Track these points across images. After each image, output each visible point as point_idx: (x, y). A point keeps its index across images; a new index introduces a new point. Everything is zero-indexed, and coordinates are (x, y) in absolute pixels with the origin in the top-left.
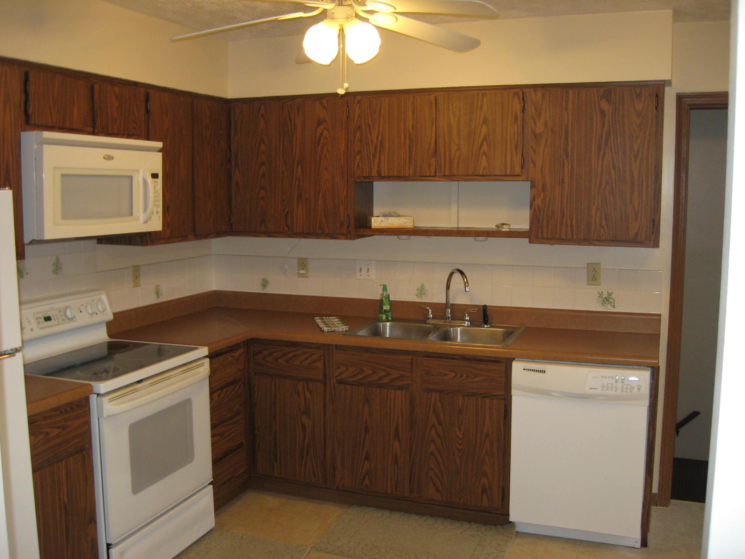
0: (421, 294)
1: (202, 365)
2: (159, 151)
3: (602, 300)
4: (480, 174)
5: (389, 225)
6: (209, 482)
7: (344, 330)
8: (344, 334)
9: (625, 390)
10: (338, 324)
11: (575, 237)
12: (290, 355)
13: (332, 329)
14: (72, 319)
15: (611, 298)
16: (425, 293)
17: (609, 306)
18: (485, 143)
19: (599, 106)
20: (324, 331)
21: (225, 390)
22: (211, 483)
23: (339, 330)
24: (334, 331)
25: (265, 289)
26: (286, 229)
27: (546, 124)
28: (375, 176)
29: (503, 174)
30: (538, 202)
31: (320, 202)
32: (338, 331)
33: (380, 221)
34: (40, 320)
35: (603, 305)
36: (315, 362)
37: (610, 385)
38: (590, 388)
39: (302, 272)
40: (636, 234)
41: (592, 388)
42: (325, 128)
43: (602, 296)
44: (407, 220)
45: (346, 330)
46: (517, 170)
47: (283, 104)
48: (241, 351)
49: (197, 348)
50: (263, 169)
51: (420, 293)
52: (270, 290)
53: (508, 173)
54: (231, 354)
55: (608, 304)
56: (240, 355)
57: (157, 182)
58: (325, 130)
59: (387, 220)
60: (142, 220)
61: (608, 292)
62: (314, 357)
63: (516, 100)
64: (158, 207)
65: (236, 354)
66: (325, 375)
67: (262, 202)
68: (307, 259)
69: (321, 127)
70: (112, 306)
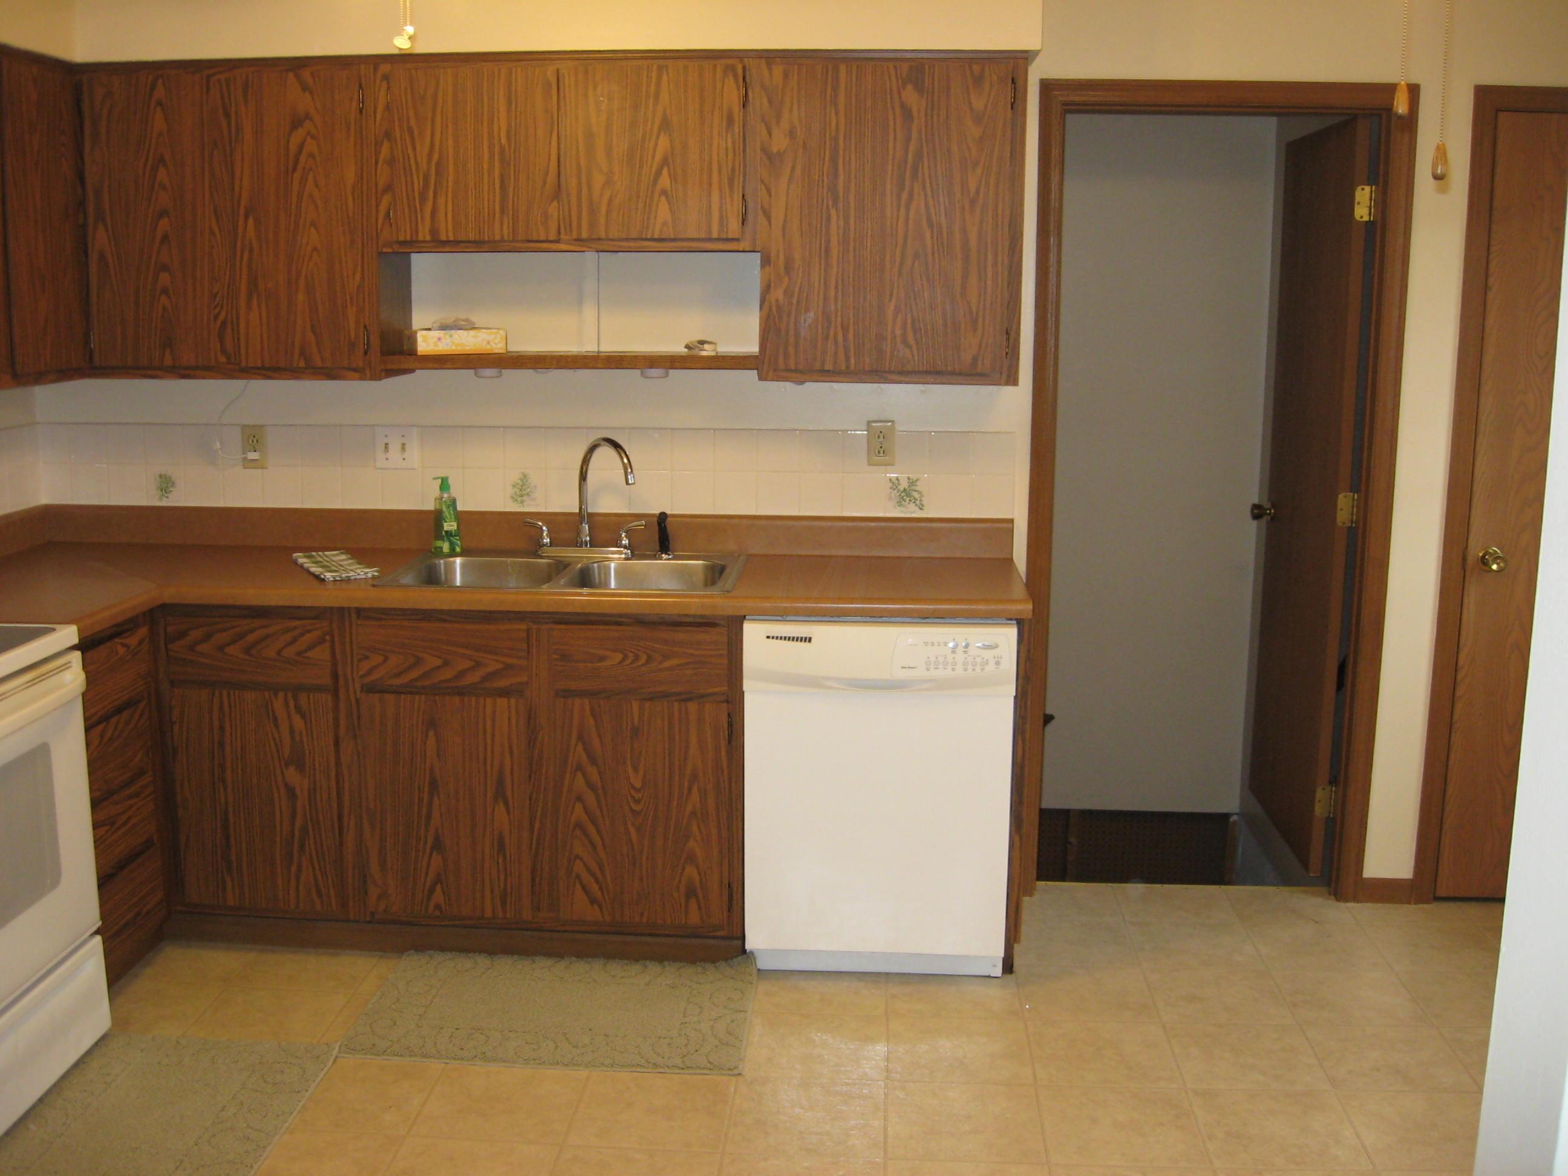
0: (522, 496)
1: (67, 666)
3: (898, 494)
4: (656, 236)
5: (454, 348)
6: (95, 928)
7: (370, 575)
8: (374, 582)
9: (970, 667)
10: (349, 565)
11: (852, 367)
12: (251, 638)
13: (344, 576)
15: (915, 491)
16: (529, 492)
17: (912, 505)
18: (665, 171)
19: (900, 97)
20: (326, 579)
21: (114, 720)
22: (97, 932)
23: (358, 577)
24: (348, 580)
25: (167, 497)
26: (223, 359)
27: (792, 134)
28: (424, 242)
29: (703, 236)
30: (778, 294)
31: (301, 297)
32: (355, 579)
33: (436, 339)
35: (899, 506)
36: (312, 647)
37: (941, 659)
38: (903, 668)
39: (252, 456)
40: (975, 359)
41: (905, 668)
42: (308, 133)
43: (897, 487)
44: (492, 337)
45: (373, 576)
46: (734, 227)
47: (209, 77)
48: (143, 631)
49: (54, 630)
50: (164, 224)
51: (521, 492)
52: (181, 498)
53: (715, 235)
54: (123, 641)
55: (909, 504)
56: (141, 643)
58: (309, 139)
59: (451, 336)
61: (909, 479)
62: (309, 638)
63: (730, 82)
65: (133, 640)
66: (335, 676)
67: (164, 300)
68: (262, 426)
69: (301, 132)
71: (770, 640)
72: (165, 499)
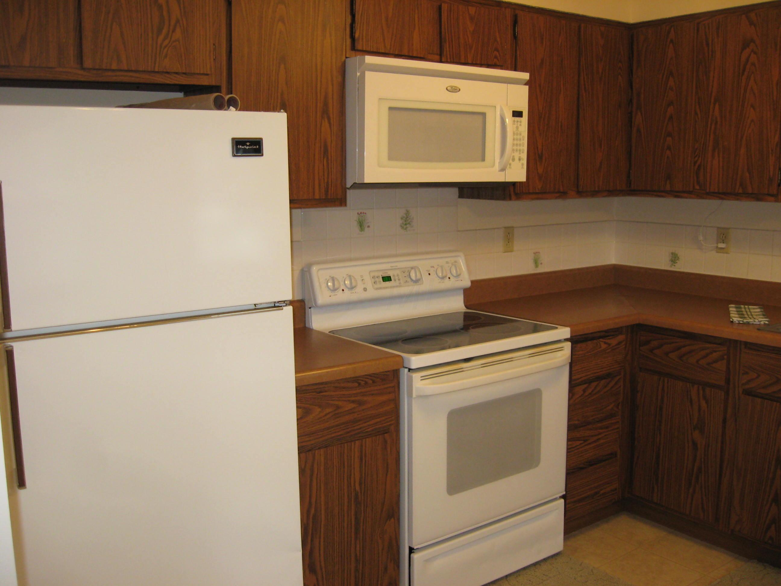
1: (561, 349)
2: (526, 84)
6: (561, 494)
7: (762, 323)
8: (759, 328)
10: (757, 315)
12: (684, 350)
13: (745, 321)
14: (417, 281)
20: (734, 322)
21: (594, 384)
22: (563, 497)
23: (755, 323)
24: (748, 323)
25: (675, 266)
26: (697, 187)
31: (743, 151)
32: (753, 324)
34: (377, 279)
36: (716, 361)
39: (721, 245)
42: (752, 51)
45: (765, 323)
47: (698, 24)
48: (621, 337)
49: (557, 328)
50: (671, 110)
52: (683, 267)
54: (606, 341)
56: (619, 343)
57: (521, 122)
58: (752, 55)
60: (497, 167)
62: (715, 355)
64: (521, 152)
65: (613, 342)
66: (728, 381)
67: (668, 152)
68: (728, 229)
69: (748, 50)
70: (470, 272)
72: (673, 267)
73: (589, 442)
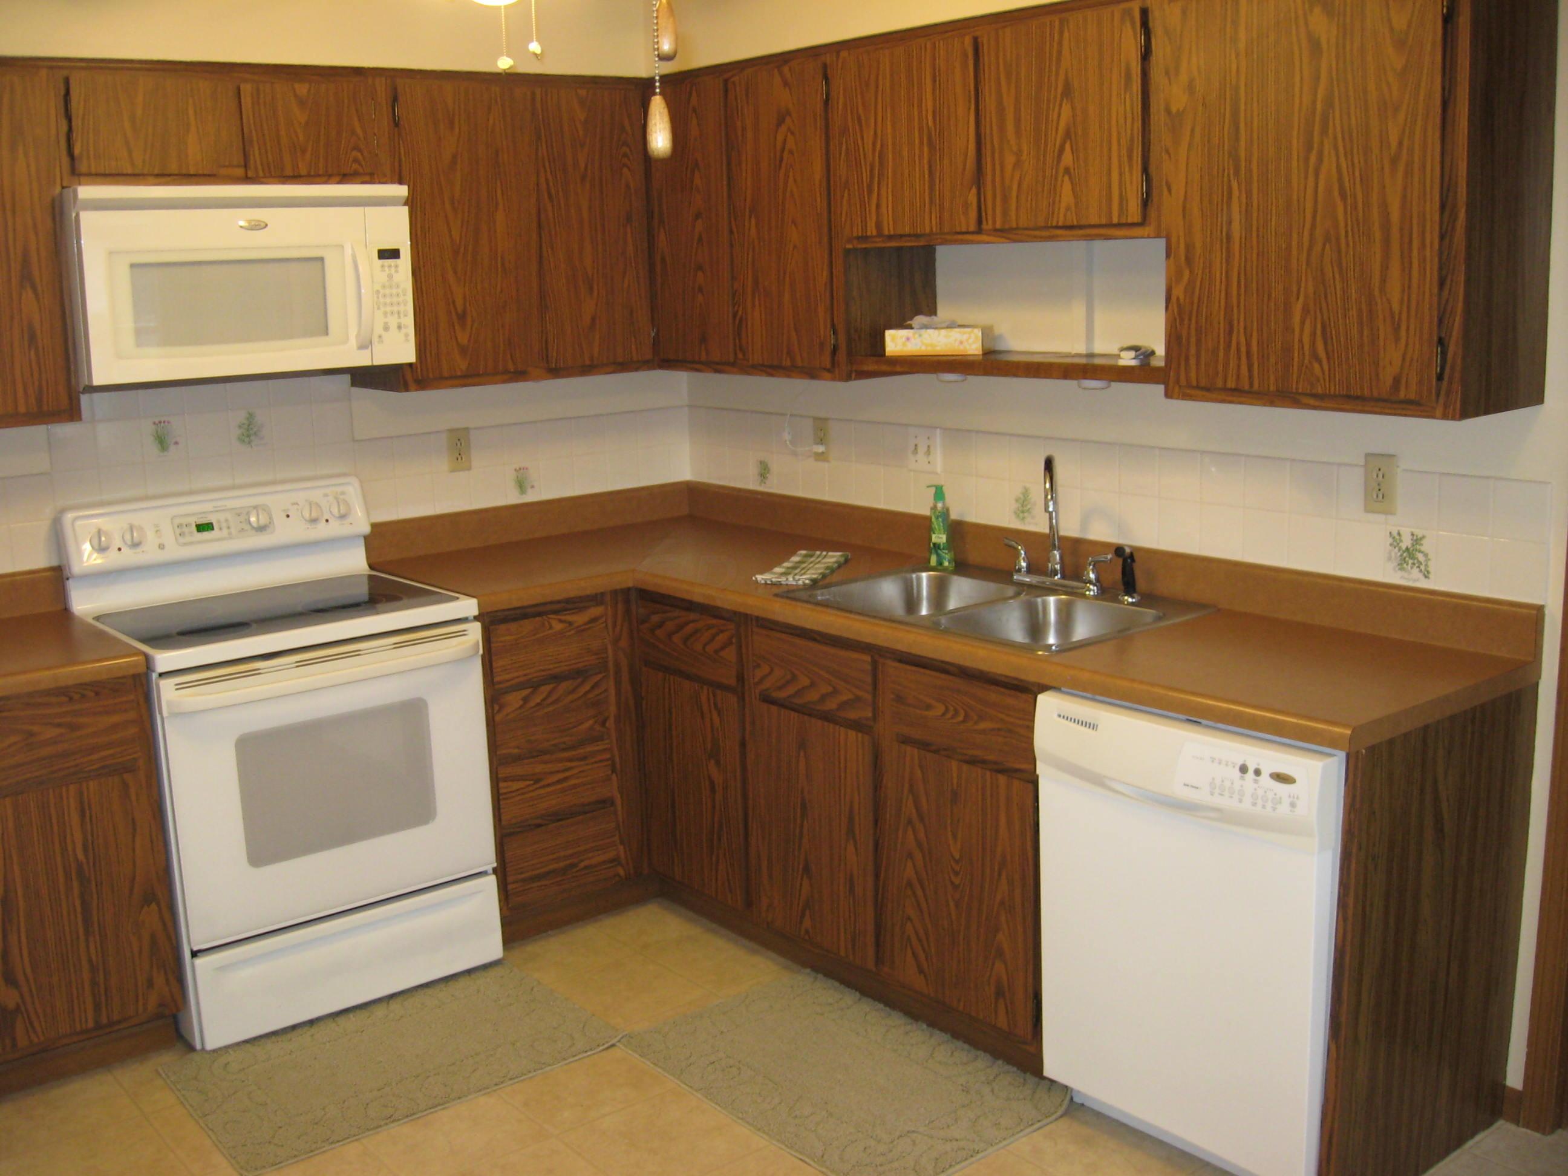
0: (1023, 512)
1: (464, 634)
2: (405, 204)
3: (1399, 554)
4: (1060, 224)
5: (923, 348)
6: (489, 867)
9: (1260, 802)
11: (1256, 386)
12: (689, 628)
13: (781, 579)
14: (261, 529)
15: (1420, 551)
16: (1030, 508)
17: (1415, 571)
18: (1068, 146)
19: (1307, 24)
20: (758, 582)
21: (546, 689)
22: (494, 872)
23: (789, 583)
25: (765, 483)
26: (741, 356)
27: (1191, 88)
28: (872, 237)
29: (1104, 221)
30: (1178, 292)
31: (787, 297)
32: (785, 584)
33: (904, 339)
34: (186, 530)
35: (1399, 569)
36: (724, 647)
37: (1227, 784)
38: (1185, 785)
39: (819, 449)
40: (1397, 381)
41: (1188, 785)
42: (789, 130)
43: (1398, 544)
44: (965, 337)
45: (804, 583)
46: (1134, 212)
48: (595, 611)
49: (458, 598)
50: (700, 225)
51: (1022, 508)
53: (1115, 220)
54: (563, 618)
55: (1412, 568)
56: (592, 621)
57: (396, 266)
58: (790, 136)
59: (920, 336)
60: (353, 342)
61: (1413, 535)
62: (722, 638)
63: (1128, 30)
64: (402, 316)
65: (579, 619)
66: (741, 678)
67: (700, 298)
68: (827, 420)
69: (783, 129)
70: (368, 510)
71: (1061, 720)
72: (763, 484)
73: (542, 783)
